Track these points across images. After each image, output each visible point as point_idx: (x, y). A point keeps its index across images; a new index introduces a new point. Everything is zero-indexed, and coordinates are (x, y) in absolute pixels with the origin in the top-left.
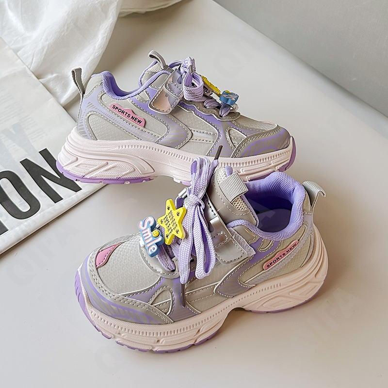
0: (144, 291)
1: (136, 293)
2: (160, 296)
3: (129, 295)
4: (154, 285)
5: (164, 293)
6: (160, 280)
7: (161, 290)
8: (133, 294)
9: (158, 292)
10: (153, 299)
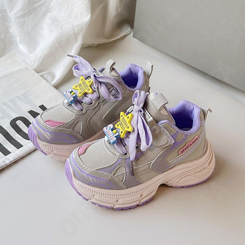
0: (108, 167)
1: (104, 168)
2: (118, 170)
3: (99, 170)
4: (115, 163)
5: (120, 168)
6: (118, 160)
7: (119, 166)
8: (102, 169)
9: (117, 168)
10: (114, 172)
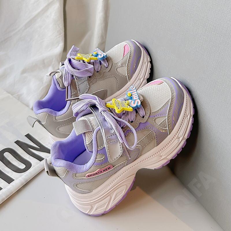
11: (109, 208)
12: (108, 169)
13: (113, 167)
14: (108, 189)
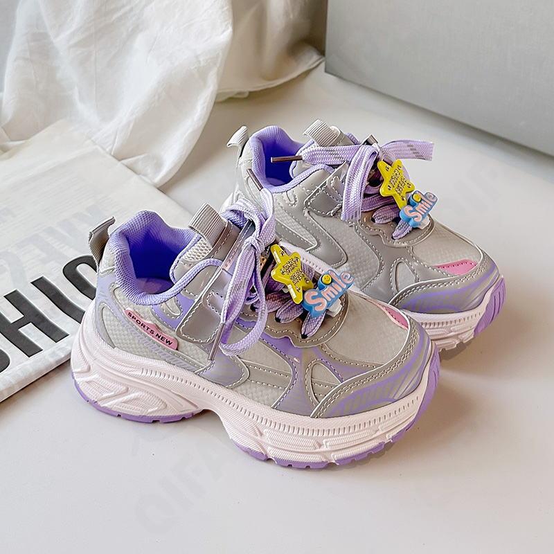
11: (106, 405)
12: (167, 342)
13: (177, 349)
14: (135, 373)
